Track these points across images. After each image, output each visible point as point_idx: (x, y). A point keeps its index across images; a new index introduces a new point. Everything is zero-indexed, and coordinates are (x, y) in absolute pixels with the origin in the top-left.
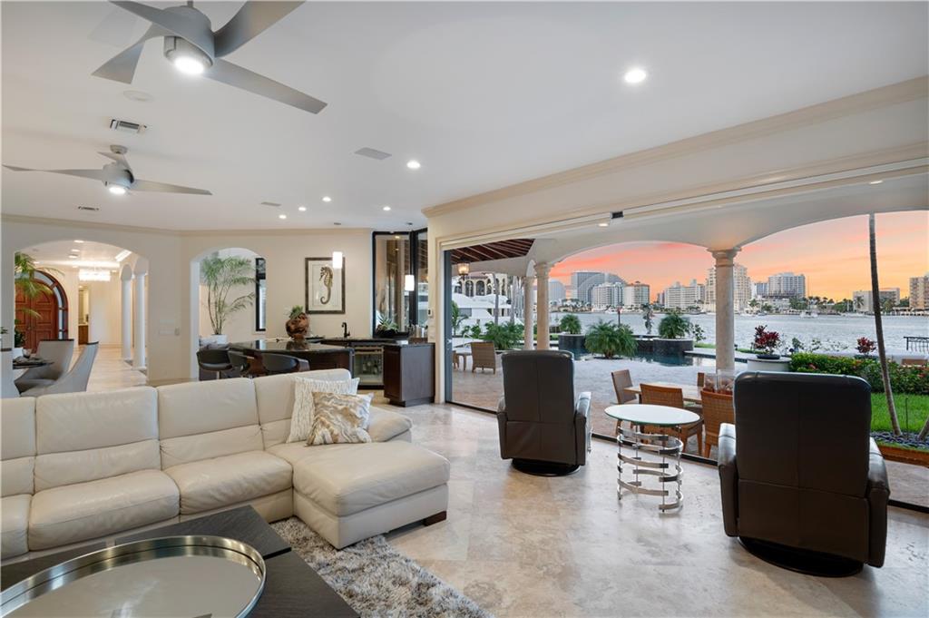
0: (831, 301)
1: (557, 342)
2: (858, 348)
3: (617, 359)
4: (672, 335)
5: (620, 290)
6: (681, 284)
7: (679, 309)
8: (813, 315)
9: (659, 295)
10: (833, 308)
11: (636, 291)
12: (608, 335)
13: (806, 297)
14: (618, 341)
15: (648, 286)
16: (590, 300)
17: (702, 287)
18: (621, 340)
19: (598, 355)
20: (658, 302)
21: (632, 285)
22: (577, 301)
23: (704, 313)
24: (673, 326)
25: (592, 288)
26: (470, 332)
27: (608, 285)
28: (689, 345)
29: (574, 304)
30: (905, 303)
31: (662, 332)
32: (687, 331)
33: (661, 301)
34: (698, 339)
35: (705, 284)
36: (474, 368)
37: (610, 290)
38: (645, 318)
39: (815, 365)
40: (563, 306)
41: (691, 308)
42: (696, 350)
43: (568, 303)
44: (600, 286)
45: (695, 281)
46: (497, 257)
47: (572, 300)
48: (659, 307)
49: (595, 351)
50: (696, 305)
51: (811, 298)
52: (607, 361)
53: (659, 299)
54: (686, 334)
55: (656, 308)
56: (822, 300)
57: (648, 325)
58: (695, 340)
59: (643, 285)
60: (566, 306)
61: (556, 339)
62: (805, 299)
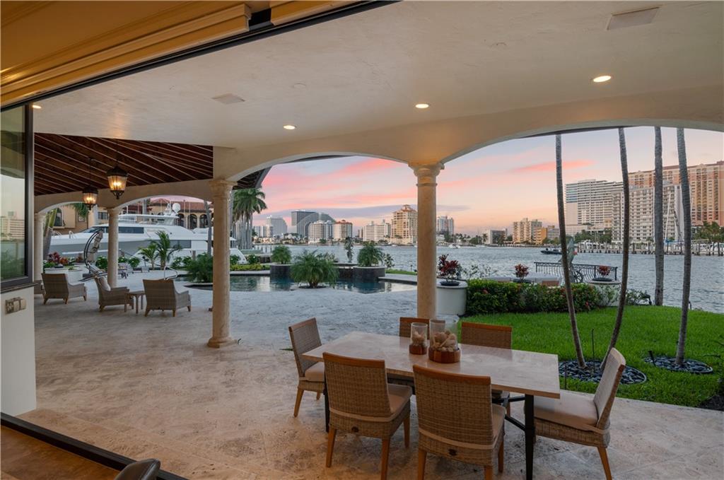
0: (469, 237)
1: (268, 272)
2: (517, 274)
3: (320, 287)
4: (368, 264)
5: (331, 226)
6: (375, 223)
7: (373, 242)
8: (457, 246)
9: (359, 231)
10: (470, 241)
11: (343, 228)
12: (312, 265)
13: (455, 234)
14: (322, 271)
15: (351, 224)
16: (307, 234)
17: (389, 225)
18: (325, 269)
19: (303, 284)
20: (358, 236)
21: (339, 223)
22: (296, 235)
23: (390, 245)
24: (369, 255)
25: (308, 225)
26: (182, 264)
27: (321, 222)
28: (382, 271)
29: (294, 237)
30: (510, 238)
31: (360, 260)
32: (381, 260)
33: (360, 237)
34: (389, 266)
35: (391, 223)
36: (148, 310)
37: (323, 227)
38: (347, 248)
39: (487, 290)
40: (285, 240)
41: (381, 241)
42: (387, 276)
43: (289, 237)
44: (315, 223)
45: (384, 221)
46: (185, 178)
47: (293, 234)
48: (359, 241)
49: (300, 280)
50: (385, 239)
51: (457, 235)
52: (310, 290)
53: (359, 234)
54: (380, 263)
55: (357, 241)
56: (463, 236)
57: (349, 254)
58: (386, 266)
59: (348, 223)
60: (288, 239)
61: (268, 269)
62: (453, 235)
